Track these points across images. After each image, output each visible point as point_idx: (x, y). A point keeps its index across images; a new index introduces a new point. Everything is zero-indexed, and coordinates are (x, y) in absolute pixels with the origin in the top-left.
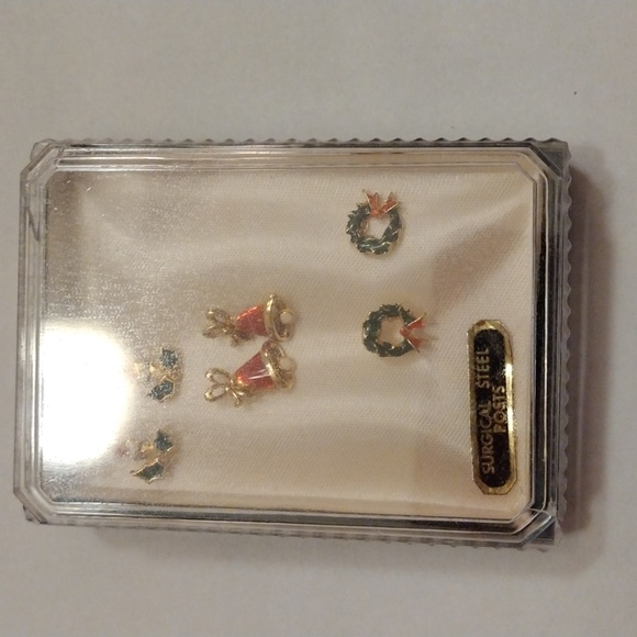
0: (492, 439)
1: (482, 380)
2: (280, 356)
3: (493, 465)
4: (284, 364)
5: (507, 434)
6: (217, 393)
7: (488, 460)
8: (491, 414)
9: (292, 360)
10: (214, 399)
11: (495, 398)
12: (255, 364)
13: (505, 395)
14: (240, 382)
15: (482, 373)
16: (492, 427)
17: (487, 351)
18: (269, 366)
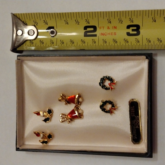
0: (135, 130)
1: (133, 114)
2: (79, 109)
3: (136, 137)
4: (80, 112)
5: (139, 128)
6: (63, 120)
7: (135, 135)
8: (135, 123)
9: (82, 110)
10: (62, 122)
11: (136, 119)
12: (73, 112)
13: (139, 118)
14: (69, 117)
15: (132, 113)
16: (135, 127)
17: (134, 107)
18: (76, 112)
